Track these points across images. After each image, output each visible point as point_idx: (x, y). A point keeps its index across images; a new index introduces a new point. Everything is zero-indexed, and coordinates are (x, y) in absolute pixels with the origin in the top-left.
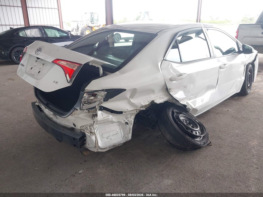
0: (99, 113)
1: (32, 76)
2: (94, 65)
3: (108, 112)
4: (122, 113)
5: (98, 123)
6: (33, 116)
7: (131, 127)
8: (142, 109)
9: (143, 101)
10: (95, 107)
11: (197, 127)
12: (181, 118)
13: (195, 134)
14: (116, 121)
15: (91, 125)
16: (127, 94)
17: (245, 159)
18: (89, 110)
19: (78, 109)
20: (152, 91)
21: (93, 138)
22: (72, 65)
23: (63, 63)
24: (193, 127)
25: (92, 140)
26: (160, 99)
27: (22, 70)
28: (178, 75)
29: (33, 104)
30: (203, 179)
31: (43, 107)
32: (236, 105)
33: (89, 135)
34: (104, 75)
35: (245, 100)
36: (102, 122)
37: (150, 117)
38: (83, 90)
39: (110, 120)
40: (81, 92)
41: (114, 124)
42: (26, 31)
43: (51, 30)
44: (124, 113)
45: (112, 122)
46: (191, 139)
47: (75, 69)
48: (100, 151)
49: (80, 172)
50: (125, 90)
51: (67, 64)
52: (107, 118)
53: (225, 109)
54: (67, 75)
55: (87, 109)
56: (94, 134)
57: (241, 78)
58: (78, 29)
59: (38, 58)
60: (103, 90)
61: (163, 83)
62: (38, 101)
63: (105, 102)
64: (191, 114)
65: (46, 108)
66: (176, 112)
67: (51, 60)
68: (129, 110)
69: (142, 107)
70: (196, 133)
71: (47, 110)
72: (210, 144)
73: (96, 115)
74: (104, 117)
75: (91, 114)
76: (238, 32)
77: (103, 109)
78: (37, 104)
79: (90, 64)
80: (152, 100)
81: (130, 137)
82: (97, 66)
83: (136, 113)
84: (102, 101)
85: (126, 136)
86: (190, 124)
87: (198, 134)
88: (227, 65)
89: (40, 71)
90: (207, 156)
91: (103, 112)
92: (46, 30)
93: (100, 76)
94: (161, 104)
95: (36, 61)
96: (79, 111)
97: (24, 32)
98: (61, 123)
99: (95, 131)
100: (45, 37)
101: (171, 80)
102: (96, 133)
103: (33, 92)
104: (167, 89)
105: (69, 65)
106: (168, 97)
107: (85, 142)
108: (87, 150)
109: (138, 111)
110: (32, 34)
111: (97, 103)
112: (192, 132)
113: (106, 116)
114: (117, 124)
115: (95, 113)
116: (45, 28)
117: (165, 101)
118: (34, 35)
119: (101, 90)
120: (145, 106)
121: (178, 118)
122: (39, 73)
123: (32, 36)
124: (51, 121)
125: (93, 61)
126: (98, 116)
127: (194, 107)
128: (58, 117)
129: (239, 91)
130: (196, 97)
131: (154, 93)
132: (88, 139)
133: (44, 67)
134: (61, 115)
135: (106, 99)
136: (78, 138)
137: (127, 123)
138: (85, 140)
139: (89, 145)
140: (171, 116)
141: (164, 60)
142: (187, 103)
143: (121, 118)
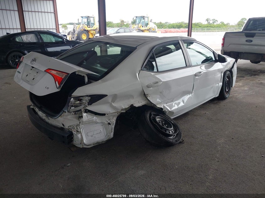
0: (85, 115)
1: (28, 82)
2: (80, 74)
3: (92, 114)
4: (105, 115)
5: (84, 123)
6: (28, 118)
7: (113, 127)
8: (122, 111)
9: (123, 105)
10: (81, 110)
11: (171, 127)
12: (158, 120)
13: (168, 133)
14: (100, 122)
15: (78, 125)
16: (109, 99)
17: (210, 154)
18: (75, 112)
19: (66, 111)
20: (132, 97)
21: (79, 136)
22: (61, 74)
23: (53, 72)
24: (167, 127)
25: (78, 138)
26: (138, 103)
27: (19, 76)
28: (154, 83)
29: (29, 107)
30: (171, 170)
31: (37, 110)
32: (214, 108)
33: (76, 133)
34: (89, 82)
35: (223, 103)
36: (87, 122)
37: (131, 118)
38: (71, 96)
39: (94, 121)
40: (69, 98)
41: (98, 124)
42: (22, 36)
43: (47, 35)
44: (106, 115)
45: (96, 123)
46: (164, 137)
47: (63, 77)
48: (85, 147)
49: (68, 165)
50: (107, 95)
51: (57, 73)
52: (91, 119)
53: (203, 112)
54: (57, 82)
55: (73, 112)
56: (80, 132)
57: (218, 84)
58: (74, 32)
59: (33, 67)
60: (87, 96)
61: (141, 89)
62: (33, 105)
63: (90, 106)
64: (167, 116)
65: (39, 111)
66: (153, 114)
67: (44, 69)
68: (111, 112)
69: (122, 110)
70: (170, 132)
71: (40, 112)
72: (183, 142)
73: (82, 117)
74: (88, 118)
75: (77, 115)
76: (224, 39)
77: (87, 111)
78: (32, 107)
79: (77, 73)
80: (132, 104)
81: (112, 135)
82: (82, 75)
83: (117, 115)
84: (87, 104)
85: (108, 134)
86: (165, 124)
87: (171, 133)
88: (202, 73)
89: (34, 78)
90: (179, 152)
91: (87, 114)
92: (42, 35)
93: (86, 83)
94: (139, 107)
95: (31, 69)
96: (67, 113)
97: (20, 37)
98: (52, 124)
99: (81, 130)
100: (41, 42)
101: (148, 87)
102: (82, 132)
103: (28, 96)
104: (145, 94)
105: (58, 74)
106: (146, 101)
107: (72, 140)
108: (74, 146)
109: (119, 114)
110: (28, 39)
111: (83, 106)
112: (166, 131)
113: (91, 117)
114: (101, 124)
115: (80, 115)
116: (41, 34)
117: (143, 104)
118: (30, 41)
119: (85, 96)
120: (125, 109)
121: (155, 119)
122: (33, 79)
123: (28, 41)
124: (44, 121)
125: (79, 71)
126: (83, 117)
127: (170, 110)
128: (50, 118)
129: (217, 95)
130: (172, 101)
131: (134, 98)
132: (75, 137)
133: (38, 75)
134: (52, 116)
135: (90, 103)
136: (66, 136)
137: (109, 124)
138: (73, 138)
139: (76, 142)
140: (148, 117)
141: (141, 70)
142: (164, 106)
143: (104, 119)
